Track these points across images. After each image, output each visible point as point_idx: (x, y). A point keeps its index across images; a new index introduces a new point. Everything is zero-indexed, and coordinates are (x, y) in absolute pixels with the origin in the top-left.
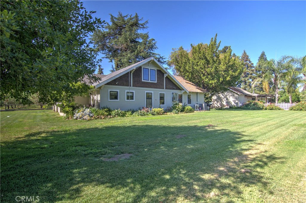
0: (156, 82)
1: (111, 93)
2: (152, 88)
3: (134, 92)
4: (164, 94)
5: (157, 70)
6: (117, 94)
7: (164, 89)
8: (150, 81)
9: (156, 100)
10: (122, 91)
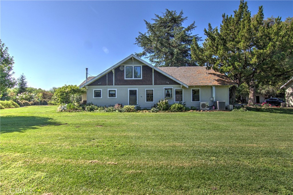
0: (141, 78)
1: (95, 92)
2: (136, 85)
3: (116, 90)
4: (153, 90)
5: (143, 66)
6: (100, 93)
7: (152, 85)
8: (133, 78)
9: (141, 97)
10: (105, 90)
